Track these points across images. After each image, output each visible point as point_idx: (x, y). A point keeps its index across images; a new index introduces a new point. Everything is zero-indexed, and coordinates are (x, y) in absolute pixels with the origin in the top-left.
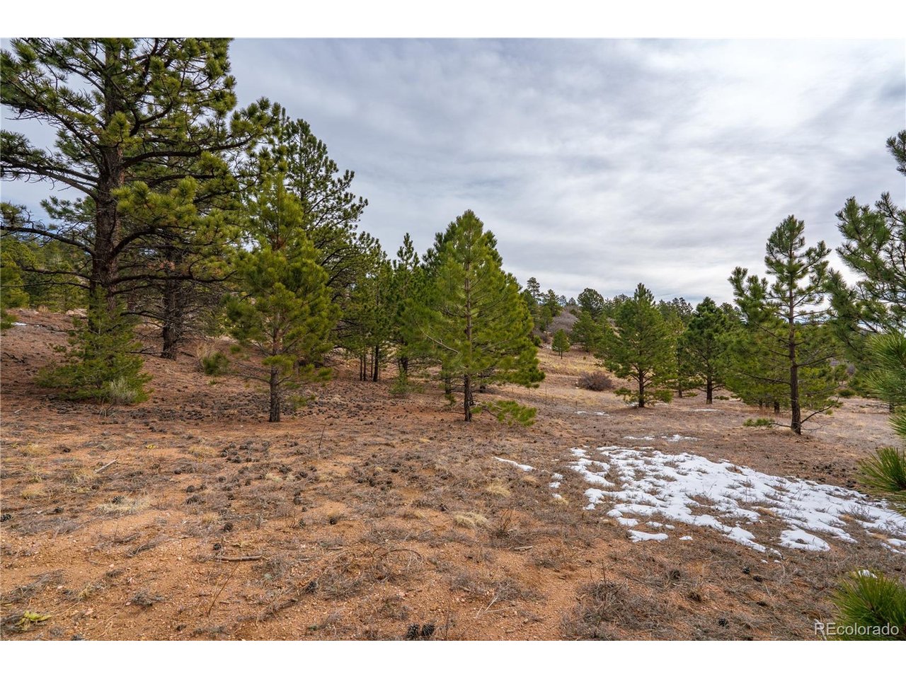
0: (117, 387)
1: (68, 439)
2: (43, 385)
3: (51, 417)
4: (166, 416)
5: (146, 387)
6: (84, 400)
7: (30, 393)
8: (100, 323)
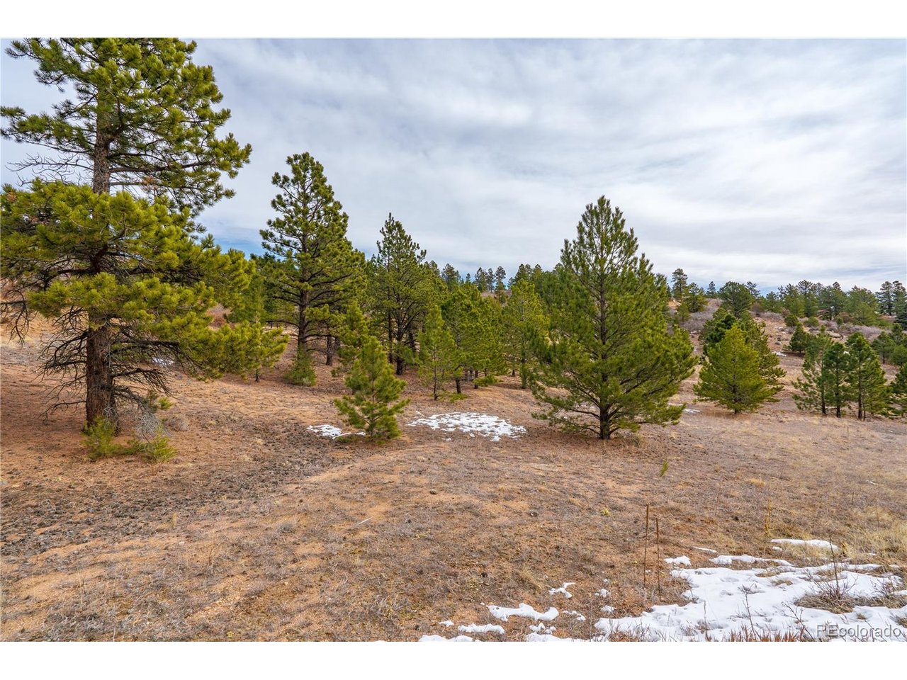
0: (305, 380)
1: (293, 395)
2: (286, 378)
3: (288, 389)
4: (320, 391)
5: (316, 380)
6: (296, 384)
7: (282, 381)
8: (301, 356)
